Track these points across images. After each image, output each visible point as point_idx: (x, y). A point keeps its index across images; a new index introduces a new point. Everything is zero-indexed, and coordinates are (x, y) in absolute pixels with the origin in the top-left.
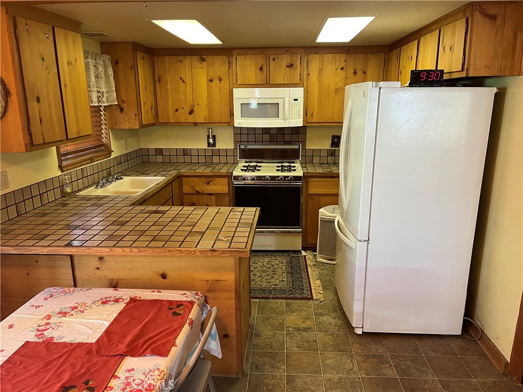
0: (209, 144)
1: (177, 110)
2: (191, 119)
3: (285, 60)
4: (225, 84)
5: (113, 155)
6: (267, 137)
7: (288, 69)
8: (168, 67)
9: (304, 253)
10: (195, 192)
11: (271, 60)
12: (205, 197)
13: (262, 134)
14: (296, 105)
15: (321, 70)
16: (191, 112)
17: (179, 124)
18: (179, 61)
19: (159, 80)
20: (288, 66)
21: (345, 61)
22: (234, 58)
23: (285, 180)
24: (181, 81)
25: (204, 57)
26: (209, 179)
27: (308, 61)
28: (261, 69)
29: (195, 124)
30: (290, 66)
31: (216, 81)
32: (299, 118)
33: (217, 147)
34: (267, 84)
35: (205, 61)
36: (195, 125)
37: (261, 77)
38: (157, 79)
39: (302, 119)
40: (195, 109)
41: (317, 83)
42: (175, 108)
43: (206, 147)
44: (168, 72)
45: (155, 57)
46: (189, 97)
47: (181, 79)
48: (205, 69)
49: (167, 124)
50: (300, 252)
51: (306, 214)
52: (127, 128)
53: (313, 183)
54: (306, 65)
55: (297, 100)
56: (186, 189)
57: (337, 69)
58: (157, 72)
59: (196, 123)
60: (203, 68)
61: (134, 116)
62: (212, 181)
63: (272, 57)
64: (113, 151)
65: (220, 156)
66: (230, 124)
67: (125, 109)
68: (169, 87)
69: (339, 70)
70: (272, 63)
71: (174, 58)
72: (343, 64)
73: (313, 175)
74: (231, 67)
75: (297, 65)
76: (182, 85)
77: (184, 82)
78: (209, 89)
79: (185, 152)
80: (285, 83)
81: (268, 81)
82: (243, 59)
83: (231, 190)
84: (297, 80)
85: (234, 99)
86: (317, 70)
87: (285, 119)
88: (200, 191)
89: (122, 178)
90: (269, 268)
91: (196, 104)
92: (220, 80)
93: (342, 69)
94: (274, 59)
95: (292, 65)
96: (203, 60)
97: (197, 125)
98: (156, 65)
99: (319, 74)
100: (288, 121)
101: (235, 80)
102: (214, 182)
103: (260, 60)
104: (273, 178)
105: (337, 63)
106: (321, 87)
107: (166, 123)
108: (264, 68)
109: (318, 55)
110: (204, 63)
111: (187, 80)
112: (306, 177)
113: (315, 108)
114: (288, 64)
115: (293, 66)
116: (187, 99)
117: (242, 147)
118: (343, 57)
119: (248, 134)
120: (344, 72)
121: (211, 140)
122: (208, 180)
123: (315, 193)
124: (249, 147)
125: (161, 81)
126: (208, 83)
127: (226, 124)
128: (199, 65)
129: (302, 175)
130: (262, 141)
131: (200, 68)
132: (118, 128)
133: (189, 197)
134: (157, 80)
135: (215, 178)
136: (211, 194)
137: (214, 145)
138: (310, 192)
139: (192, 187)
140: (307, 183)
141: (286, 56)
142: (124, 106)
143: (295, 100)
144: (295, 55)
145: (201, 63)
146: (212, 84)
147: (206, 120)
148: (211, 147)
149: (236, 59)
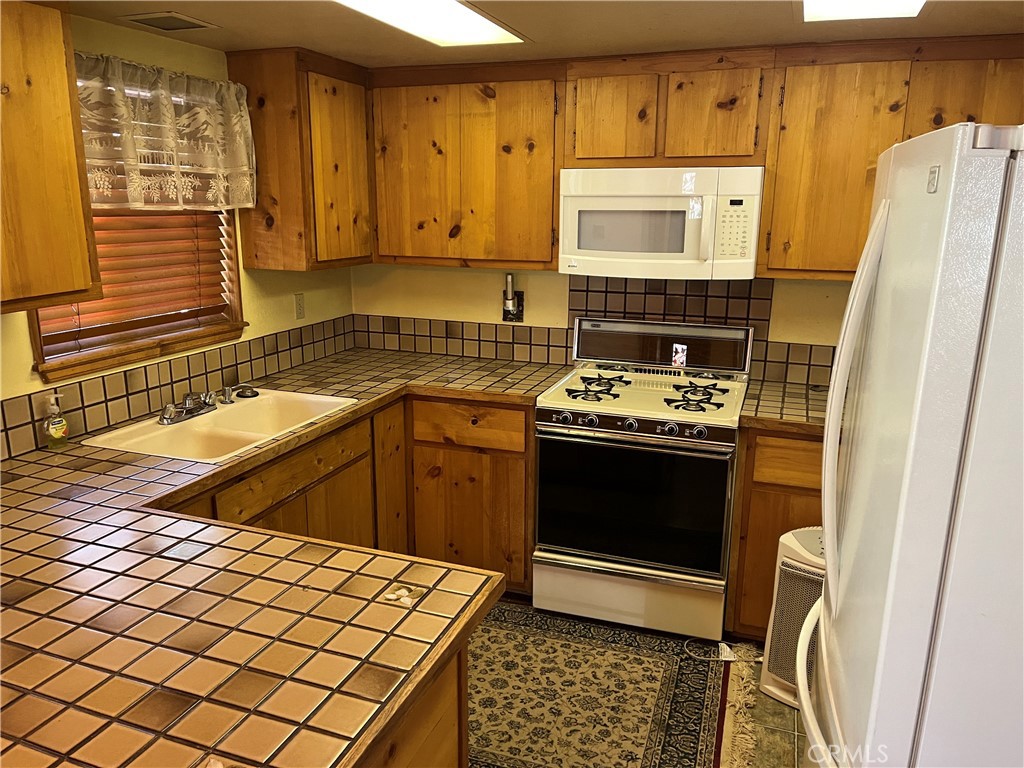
0: (506, 315)
1: (421, 227)
2: (453, 248)
3: (715, 87)
4: (543, 155)
5: (248, 335)
6: (656, 303)
7: (721, 114)
8: (404, 113)
9: (726, 653)
10: (442, 440)
11: (673, 86)
12: (466, 455)
13: (646, 294)
14: (735, 219)
15: (822, 115)
16: (455, 232)
17: (423, 261)
18: (431, 100)
19: (384, 149)
20: (721, 106)
21: (907, 83)
22: (570, 86)
23: (681, 434)
24: (434, 151)
25: (491, 85)
26: (479, 407)
27: (783, 88)
28: (642, 115)
29: (465, 263)
30: (729, 104)
31: (519, 150)
32: (743, 255)
33: (528, 321)
34: (657, 156)
35: (494, 97)
36: (462, 266)
37: (639, 137)
38: (378, 146)
39: (752, 260)
40: (463, 224)
41: (808, 154)
42: (417, 221)
43: (499, 320)
44: (405, 127)
45: (376, 91)
46: (452, 191)
47: (434, 145)
48: (494, 118)
49: (398, 260)
50: (715, 644)
51: (742, 538)
52: (282, 268)
53: (769, 452)
54: (775, 100)
55: (740, 203)
56: (421, 430)
57: (876, 109)
58: (378, 128)
59: (465, 260)
60: (488, 115)
61: (295, 239)
62: (483, 416)
63: (675, 80)
64: (248, 325)
65: (531, 345)
66: (549, 266)
67: (278, 221)
68: (405, 166)
69: (885, 113)
70: (674, 100)
71: (419, 92)
72: (898, 94)
73: (770, 427)
74: (560, 113)
75: (748, 105)
76: (434, 160)
77: (440, 152)
78: (502, 171)
79: (451, 329)
80: (709, 155)
81: (660, 150)
82: (593, 89)
83: (532, 444)
84: (746, 145)
85: (561, 198)
86: (812, 114)
87: (701, 258)
88: (454, 438)
89: (257, 394)
90: (606, 692)
91: (466, 210)
92: (531, 147)
93: (894, 108)
94: (680, 86)
95: (733, 101)
96: (489, 94)
97: (468, 266)
98: (377, 111)
99: (817, 125)
100: (709, 262)
101: (568, 147)
102: (489, 418)
103: (640, 91)
104: (648, 426)
105: (881, 91)
106: (818, 166)
107: (395, 257)
108: (651, 112)
109: (817, 69)
110: (492, 103)
111: (448, 147)
112: (748, 432)
113: (796, 228)
114: (722, 99)
115: (738, 103)
116: (446, 199)
117: (586, 325)
118: (899, 71)
119: (606, 292)
120: (900, 119)
121: (510, 305)
122: (475, 413)
123: (773, 481)
124: (605, 327)
125: (388, 152)
126: (498, 155)
127: (541, 266)
128: (478, 108)
129: (735, 426)
130: (644, 313)
131: (481, 115)
132: (261, 266)
133: (427, 450)
134: (376, 147)
135: (493, 410)
136: (481, 450)
137: (519, 316)
138: (757, 477)
139: (436, 427)
140: (751, 448)
141: (715, 77)
142: (276, 213)
143: (733, 203)
144: (746, 71)
145: (484, 101)
146: (510, 157)
147: (489, 253)
148: (511, 320)
149: (576, 88)
